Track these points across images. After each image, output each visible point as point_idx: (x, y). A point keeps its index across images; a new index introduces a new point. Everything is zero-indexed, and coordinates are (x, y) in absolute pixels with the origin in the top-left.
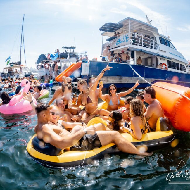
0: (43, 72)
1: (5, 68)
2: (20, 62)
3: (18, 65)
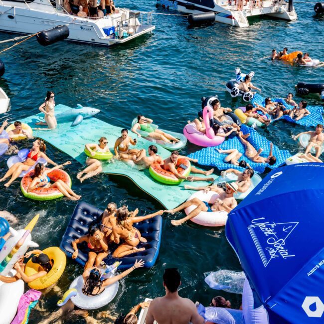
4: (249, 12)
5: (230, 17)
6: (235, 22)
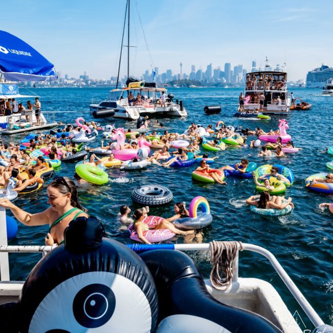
4: (145, 109)
5: (125, 112)
6: (128, 115)
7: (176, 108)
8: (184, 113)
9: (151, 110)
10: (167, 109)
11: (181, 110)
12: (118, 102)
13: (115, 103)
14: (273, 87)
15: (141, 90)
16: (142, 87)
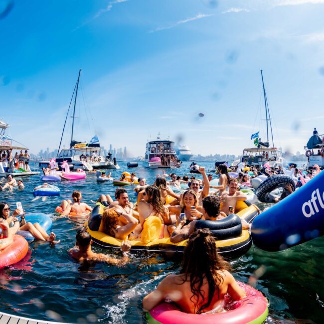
0: (318, 160)
1: (245, 150)
2: (268, 143)
3: (265, 147)
5: (82, 165)
6: (85, 167)
7: (112, 163)
8: (118, 167)
9: (97, 164)
10: (106, 164)
11: (115, 164)
12: (72, 158)
13: (70, 159)
14: (168, 151)
15: (86, 149)
16: (87, 147)
